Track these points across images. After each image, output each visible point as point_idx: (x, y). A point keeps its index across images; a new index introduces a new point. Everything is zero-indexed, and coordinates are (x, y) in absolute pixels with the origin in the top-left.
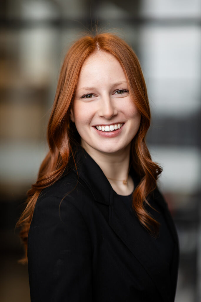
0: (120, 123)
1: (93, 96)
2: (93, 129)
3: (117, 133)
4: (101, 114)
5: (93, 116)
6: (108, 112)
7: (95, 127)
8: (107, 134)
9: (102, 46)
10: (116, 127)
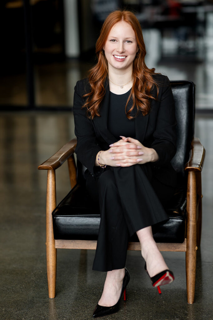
0: (125, 56)
1: (115, 41)
2: (113, 56)
3: (123, 60)
4: (117, 51)
5: (114, 50)
6: (121, 50)
7: (114, 55)
8: (118, 60)
9: (125, 19)
10: (123, 57)
